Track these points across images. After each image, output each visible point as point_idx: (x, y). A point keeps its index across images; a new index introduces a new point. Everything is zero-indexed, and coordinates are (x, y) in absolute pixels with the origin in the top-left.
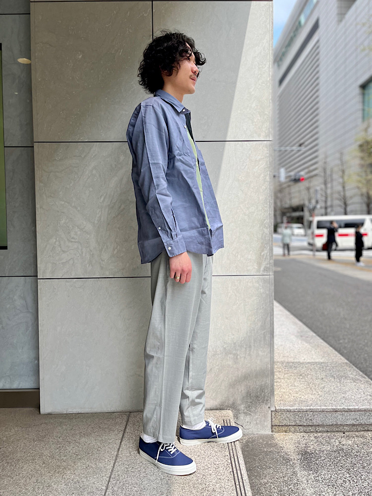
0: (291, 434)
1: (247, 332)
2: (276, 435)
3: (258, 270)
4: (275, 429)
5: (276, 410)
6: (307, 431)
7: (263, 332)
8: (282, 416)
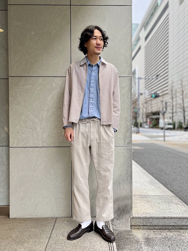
0: (141, 230)
1: (118, 176)
2: (133, 231)
3: (124, 144)
4: (133, 227)
5: (133, 217)
6: (150, 228)
7: (127, 176)
8: (136, 220)
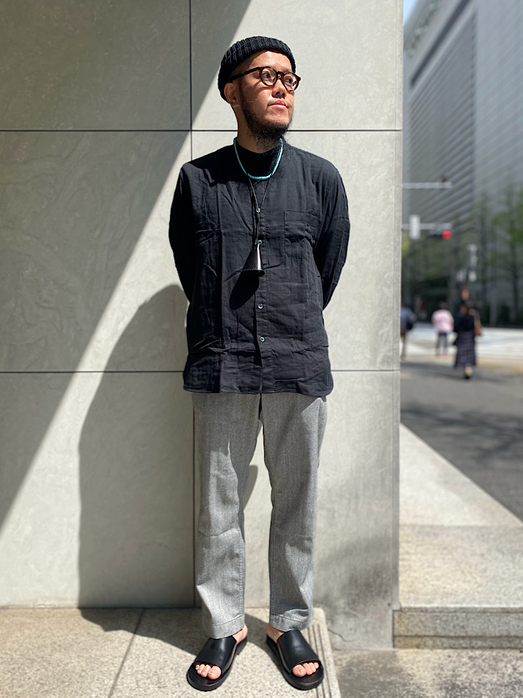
0: (426, 651)
1: (352, 470)
2: (401, 653)
3: (373, 362)
4: (399, 641)
5: (401, 608)
6: (456, 646)
7: (380, 471)
8: (412, 619)
